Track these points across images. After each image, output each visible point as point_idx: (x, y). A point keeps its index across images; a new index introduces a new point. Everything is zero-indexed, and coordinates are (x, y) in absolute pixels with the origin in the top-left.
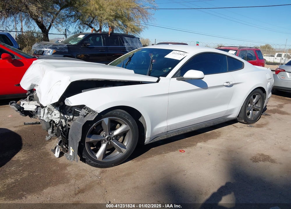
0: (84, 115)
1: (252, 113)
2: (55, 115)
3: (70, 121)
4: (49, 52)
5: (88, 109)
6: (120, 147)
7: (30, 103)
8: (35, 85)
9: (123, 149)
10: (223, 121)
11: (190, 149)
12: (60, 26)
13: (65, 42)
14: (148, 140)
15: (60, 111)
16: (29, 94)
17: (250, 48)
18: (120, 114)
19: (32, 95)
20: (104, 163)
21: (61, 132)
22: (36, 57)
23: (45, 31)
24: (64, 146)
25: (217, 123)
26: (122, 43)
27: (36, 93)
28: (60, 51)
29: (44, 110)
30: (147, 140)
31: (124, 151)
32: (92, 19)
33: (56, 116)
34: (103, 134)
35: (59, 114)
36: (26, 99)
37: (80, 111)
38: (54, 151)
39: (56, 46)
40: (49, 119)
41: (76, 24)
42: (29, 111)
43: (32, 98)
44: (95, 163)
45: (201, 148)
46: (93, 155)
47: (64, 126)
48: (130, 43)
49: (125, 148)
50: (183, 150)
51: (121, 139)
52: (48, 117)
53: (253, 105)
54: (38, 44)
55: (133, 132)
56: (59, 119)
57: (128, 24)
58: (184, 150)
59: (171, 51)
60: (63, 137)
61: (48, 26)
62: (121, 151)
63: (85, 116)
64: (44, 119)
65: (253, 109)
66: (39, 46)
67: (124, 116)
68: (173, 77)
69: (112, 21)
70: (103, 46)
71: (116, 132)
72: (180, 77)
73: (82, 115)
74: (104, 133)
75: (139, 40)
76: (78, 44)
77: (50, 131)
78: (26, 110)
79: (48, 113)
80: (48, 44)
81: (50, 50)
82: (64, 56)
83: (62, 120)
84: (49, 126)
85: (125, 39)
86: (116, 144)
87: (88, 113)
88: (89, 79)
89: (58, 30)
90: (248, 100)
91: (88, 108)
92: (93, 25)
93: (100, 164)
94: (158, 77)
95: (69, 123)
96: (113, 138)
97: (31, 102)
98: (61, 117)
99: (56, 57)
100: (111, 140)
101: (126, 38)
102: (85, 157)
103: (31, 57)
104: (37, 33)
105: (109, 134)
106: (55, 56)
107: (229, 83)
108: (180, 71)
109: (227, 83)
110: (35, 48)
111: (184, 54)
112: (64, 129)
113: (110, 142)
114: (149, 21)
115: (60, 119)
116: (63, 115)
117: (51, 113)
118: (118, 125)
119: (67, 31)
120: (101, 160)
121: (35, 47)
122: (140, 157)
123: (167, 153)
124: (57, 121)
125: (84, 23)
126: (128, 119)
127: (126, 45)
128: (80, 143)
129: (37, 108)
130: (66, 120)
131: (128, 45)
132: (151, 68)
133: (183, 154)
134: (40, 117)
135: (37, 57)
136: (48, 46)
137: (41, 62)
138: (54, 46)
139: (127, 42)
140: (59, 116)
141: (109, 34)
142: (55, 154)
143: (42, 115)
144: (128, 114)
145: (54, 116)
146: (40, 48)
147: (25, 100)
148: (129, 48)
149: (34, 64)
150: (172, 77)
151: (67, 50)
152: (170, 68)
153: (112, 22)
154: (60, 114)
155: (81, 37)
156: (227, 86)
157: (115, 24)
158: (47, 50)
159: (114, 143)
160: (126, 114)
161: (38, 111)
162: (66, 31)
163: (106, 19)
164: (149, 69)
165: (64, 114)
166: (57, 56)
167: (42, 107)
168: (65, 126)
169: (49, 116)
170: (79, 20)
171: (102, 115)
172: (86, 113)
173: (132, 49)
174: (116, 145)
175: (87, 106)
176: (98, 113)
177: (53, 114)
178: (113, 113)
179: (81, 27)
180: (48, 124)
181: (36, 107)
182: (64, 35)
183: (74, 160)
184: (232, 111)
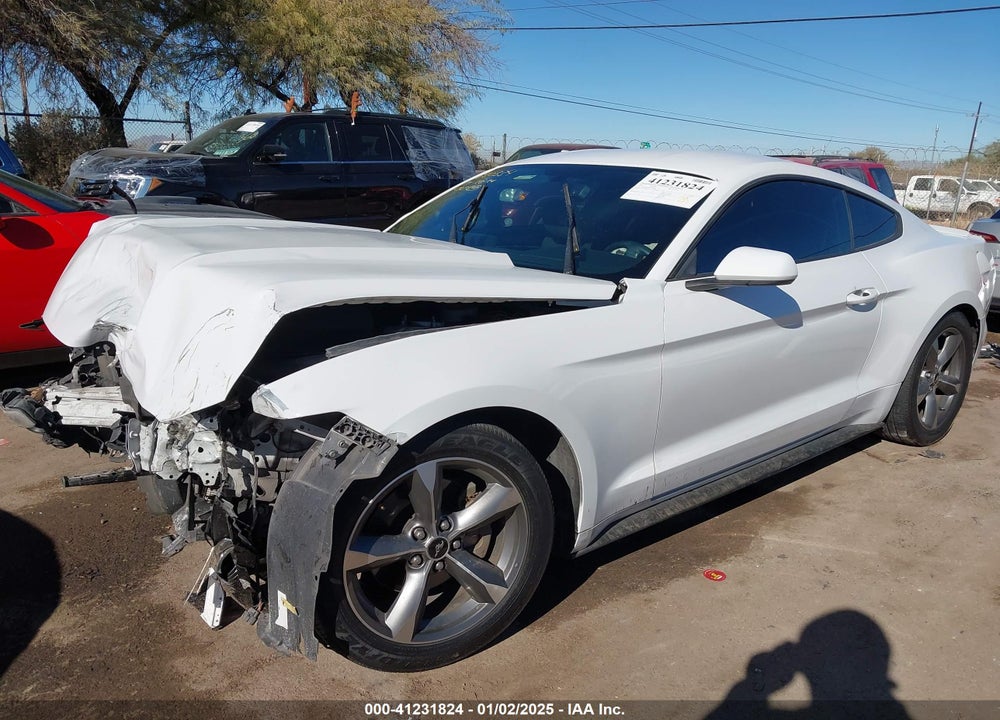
0: (336, 453)
1: (934, 403)
2: (201, 450)
3: (263, 473)
4: (135, 185)
5: (354, 430)
6: (482, 582)
7: (86, 395)
8: (111, 328)
9: (496, 587)
10: (838, 440)
11: (743, 565)
12: (170, 91)
13: (194, 150)
14: (585, 541)
15: (223, 434)
16: (80, 358)
17: (851, 162)
18: (481, 443)
19: (91, 360)
20: (418, 651)
21: (233, 527)
22: (93, 204)
23: (112, 114)
24: (242, 580)
25: (818, 448)
26: (400, 150)
27: (115, 361)
28: (176, 183)
29: (155, 431)
30: (581, 541)
31: (499, 593)
32: (281, 63)
33: (206, 454)
34: (413, 527)
35: (220, 448)
36: (67, 378)
37: (323, 440)
38: (198, 601)
39: (161, 162)
40: (176, 468)
41: (224, 83)
42: (83, 426)
43: (93, 374)
44: (386, 655)
45: (783, 557)
46: (376, 619)
47: (238, 493)
48: (427, 148)
49: (502, 583)
50: (718, 573)
51: (481, 547)
52: (172, 461)
53: (937, 375)
54: (93, 158)
55: (532, 514)
56: (219, 467)
57: (415, 81)
58: (721, 567)
59: (645, 172)
60: (243, 544)
61: (123, 94)
62: (483, 596)
63: (340, 459)
64: (156, 466)
65: (935, 388)
66: (98, 166)
67: (500, 449)
68: (670, 278)
69: (354, 72)
70: (332, 162)
71: (466, 518)
72: (695, 276)
73: (329, 457)
74: (417, 525)
75: (460, 138)
76: (241, 156)
77: (182, 517)
78: (68, 423)
79: (172, 441)
80: (128, 156)
81: (138, 177)
82: (200, 201)
83: (230, 471)
84: (176, 498)
85: (409, 134)
86: (464, 568)
87: (354, 446)
88: (372, 298)
89: (165, 104)
90: (924, 357)
91: (356, 426)
92: (283, 88)
93: (404, 658)
94: (615, 278)
95: (263, 483)
96: (452, 545)
97: (91, 392)
98: (227, 461)
99: (170, 206)
100: (447, 554)
101: (415, 131)
102: (345, 635)
103: (72, 207)
104: (84, 119)
105: (439, 529)
106: (166, 202)
107: (865, 295)
108: (695, 252)
109: (857, 293)
110: (82, 171)
111: (699, 185)
112: (242, 509)
113: (442, 561)
114: (480, 70)
115: (225, 466)
116: (232, 450)
117: (183, 441)
118: (472, 486)
119: (192, 109)
120: (406, 639)
121: (81, 168)
122: (554, 611)
123: (659, 584)
124: (209, 474)
125: (251, 80)
126: (515, 459)
127: (415, 156)
128: (324, 579)
129: (123, 421)
130: (248, 470)
131: (423, 155)
132: (576, 243)
133: (723, 590)
134: (138, 458)
135: (96, 207)
136: (130, 163)
137: (130, 226)
138: (153, 164)
139: (417, 146)
140: (218, 456)
141: (353, 116)
142: (201, 610)
143: (145, 453)
144: (513, 438)
145: (195, 456)
146: (102, 171)
147: (63, 380)
148: (424, 165)
149: (100, 234)
150: (668, 279)
151: (201, 179)
152: (652, 246)
153: (355, 74)
154: (225, 446)
155: (252, 127)
156: (855, 307)
157: (367, 82)
158: (126, 180)
159: (459, 564)
160: (503, 440)
161: (129, 434)
162: (188, 108)
163: (336, 65)
164: (568, 249)
165: (239, 446)
166: (172, 201)
167: (147, 418)
168: (247, 495)
169: (176, 454)
170: (233, 71)
171: (413, 453)
172: (343, 445)
173: (434, 169)
174: (468, 571)
175: (354, 415)
176: (398, 445)
177: (193, 447)
178: (456, 441)
179: (246, 94)
180: (174, 489)
181: (119, 416)
182: (183, 125)
183: (296, 647)
184: (868, 399)
